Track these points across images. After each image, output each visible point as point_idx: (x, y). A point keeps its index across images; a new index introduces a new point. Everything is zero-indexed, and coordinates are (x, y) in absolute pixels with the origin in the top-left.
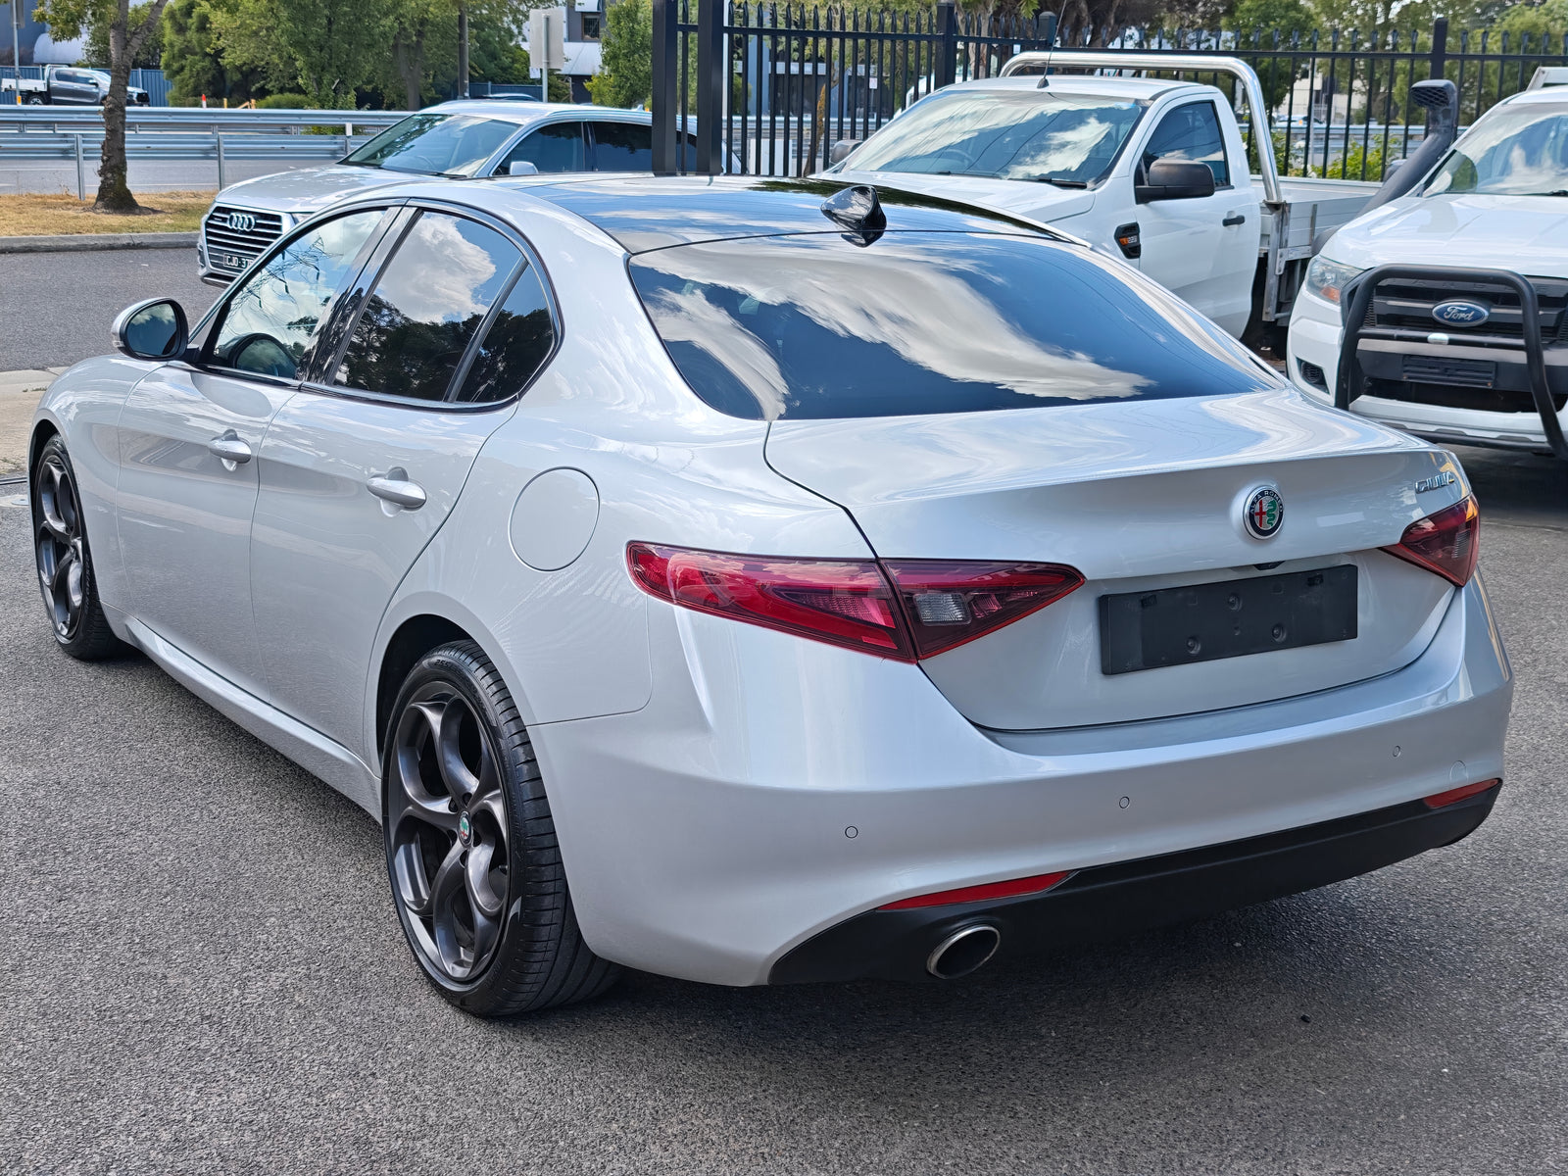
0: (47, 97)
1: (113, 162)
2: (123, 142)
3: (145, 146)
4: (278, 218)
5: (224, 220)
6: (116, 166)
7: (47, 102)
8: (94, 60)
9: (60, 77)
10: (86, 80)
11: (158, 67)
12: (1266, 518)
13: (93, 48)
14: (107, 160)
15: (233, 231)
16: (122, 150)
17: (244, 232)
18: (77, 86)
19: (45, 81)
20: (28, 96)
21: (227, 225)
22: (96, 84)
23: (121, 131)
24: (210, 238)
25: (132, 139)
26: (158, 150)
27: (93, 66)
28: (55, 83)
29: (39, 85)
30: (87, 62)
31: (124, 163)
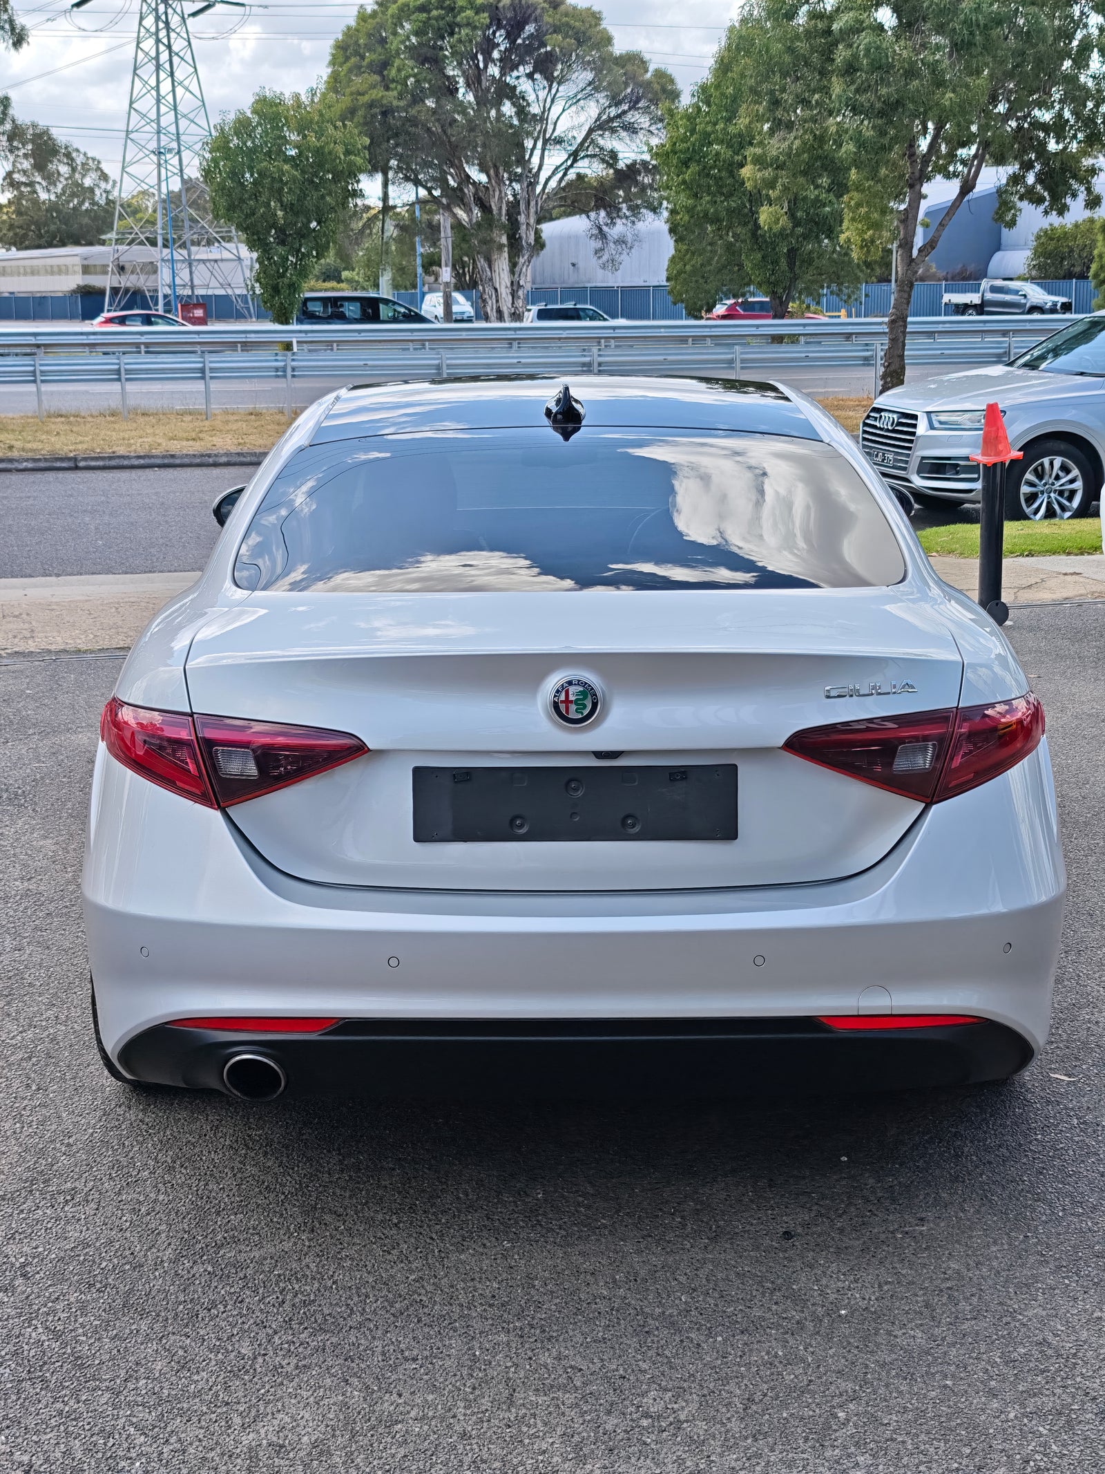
0: (980, 309)
1: (893, 368)
2: (903, 349)
3: (939, 352)
4: (915, 417)
5: (876, 419)
6: (895, 371)
7: (981, 313)
8: (1034, 273)
9: (994, 289)
10: (1016, 292)
11: (1087, 277)
12: (573, 707)
13: (1034, 263)
14: (888, 366)
15: (880, 429)
16: (902, 357)
17: (888, 430)
18: (1008, 298)
19: (980, 295)
20: (962, 309)
21: (877, 424)
22: (1025, 296)
23: (901, 340)
24: (867, 436)
25: (913, 347)
26: (951, 356)
27: (1032, 279)
28: (989, 296)
29: (975, 298)
30: (1027, 276)
31: (903, 368)
